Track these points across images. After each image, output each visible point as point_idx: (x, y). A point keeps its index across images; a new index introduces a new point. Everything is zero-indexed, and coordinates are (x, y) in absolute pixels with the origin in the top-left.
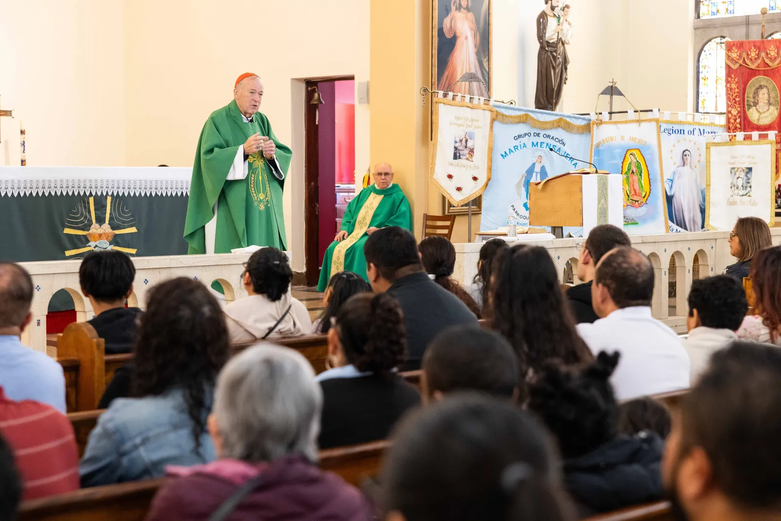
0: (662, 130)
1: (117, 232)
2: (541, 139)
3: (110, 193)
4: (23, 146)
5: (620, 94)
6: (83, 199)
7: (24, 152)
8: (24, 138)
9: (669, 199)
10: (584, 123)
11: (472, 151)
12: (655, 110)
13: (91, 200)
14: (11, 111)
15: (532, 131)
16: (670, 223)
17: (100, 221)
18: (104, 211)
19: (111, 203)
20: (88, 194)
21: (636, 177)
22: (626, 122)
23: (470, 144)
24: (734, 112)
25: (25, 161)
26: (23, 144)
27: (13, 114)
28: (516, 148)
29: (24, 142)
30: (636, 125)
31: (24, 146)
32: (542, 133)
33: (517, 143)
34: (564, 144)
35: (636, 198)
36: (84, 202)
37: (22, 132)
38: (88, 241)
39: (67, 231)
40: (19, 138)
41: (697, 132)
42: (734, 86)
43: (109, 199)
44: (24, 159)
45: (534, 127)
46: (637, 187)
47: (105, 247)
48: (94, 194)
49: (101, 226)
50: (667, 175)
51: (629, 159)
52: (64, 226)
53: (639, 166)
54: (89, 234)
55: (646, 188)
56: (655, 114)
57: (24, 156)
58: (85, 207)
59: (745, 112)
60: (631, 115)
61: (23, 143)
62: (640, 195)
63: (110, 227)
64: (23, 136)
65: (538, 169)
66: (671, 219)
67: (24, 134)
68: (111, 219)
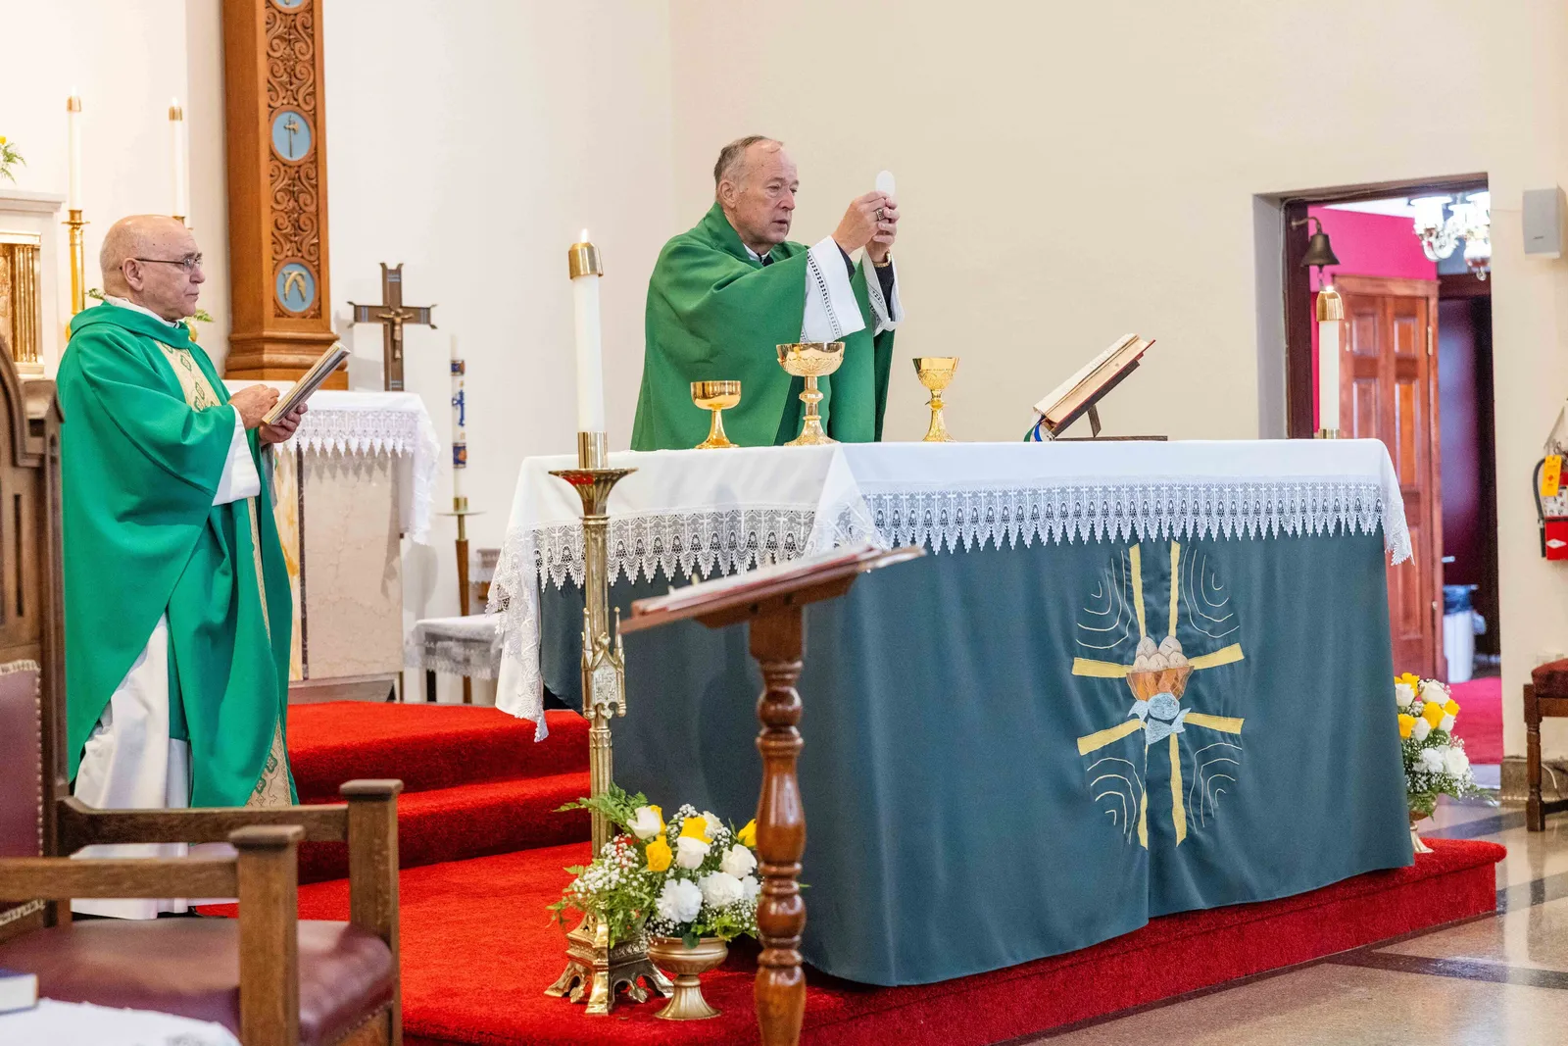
1: (1200, 663)
3: (1177, 533)
4: (459, 406)
6: (1113, 552)
7: (461, 424)
8: (462, 384)
13: (1135, 553)
14: (428, 309)
17: (1157, 626)
18: (1166, 593)
19: (1180, 564)
20: (1126, 536)
25: (464, 448)
26: (459, 402)
27: (435, 317)
29: (461, 394)
31: (462, 405)
36: (1118, 566)
37: (457, 368)
38: (1130, 699)
39: (1083, 667)
40: (448, 385)
43: (1176, 548)
44: (460, 442)
47: (1169, 718)
48: (1141, 536)
49: (1158, 644)
52: (1073, 652)
54: (1135, 675)
57: (463, 436)
58: (1120, 582)
61: (458, 398)
63: (1180, 648)
64: (459, 379)
67: (462, 373)
68: (1183, 617)
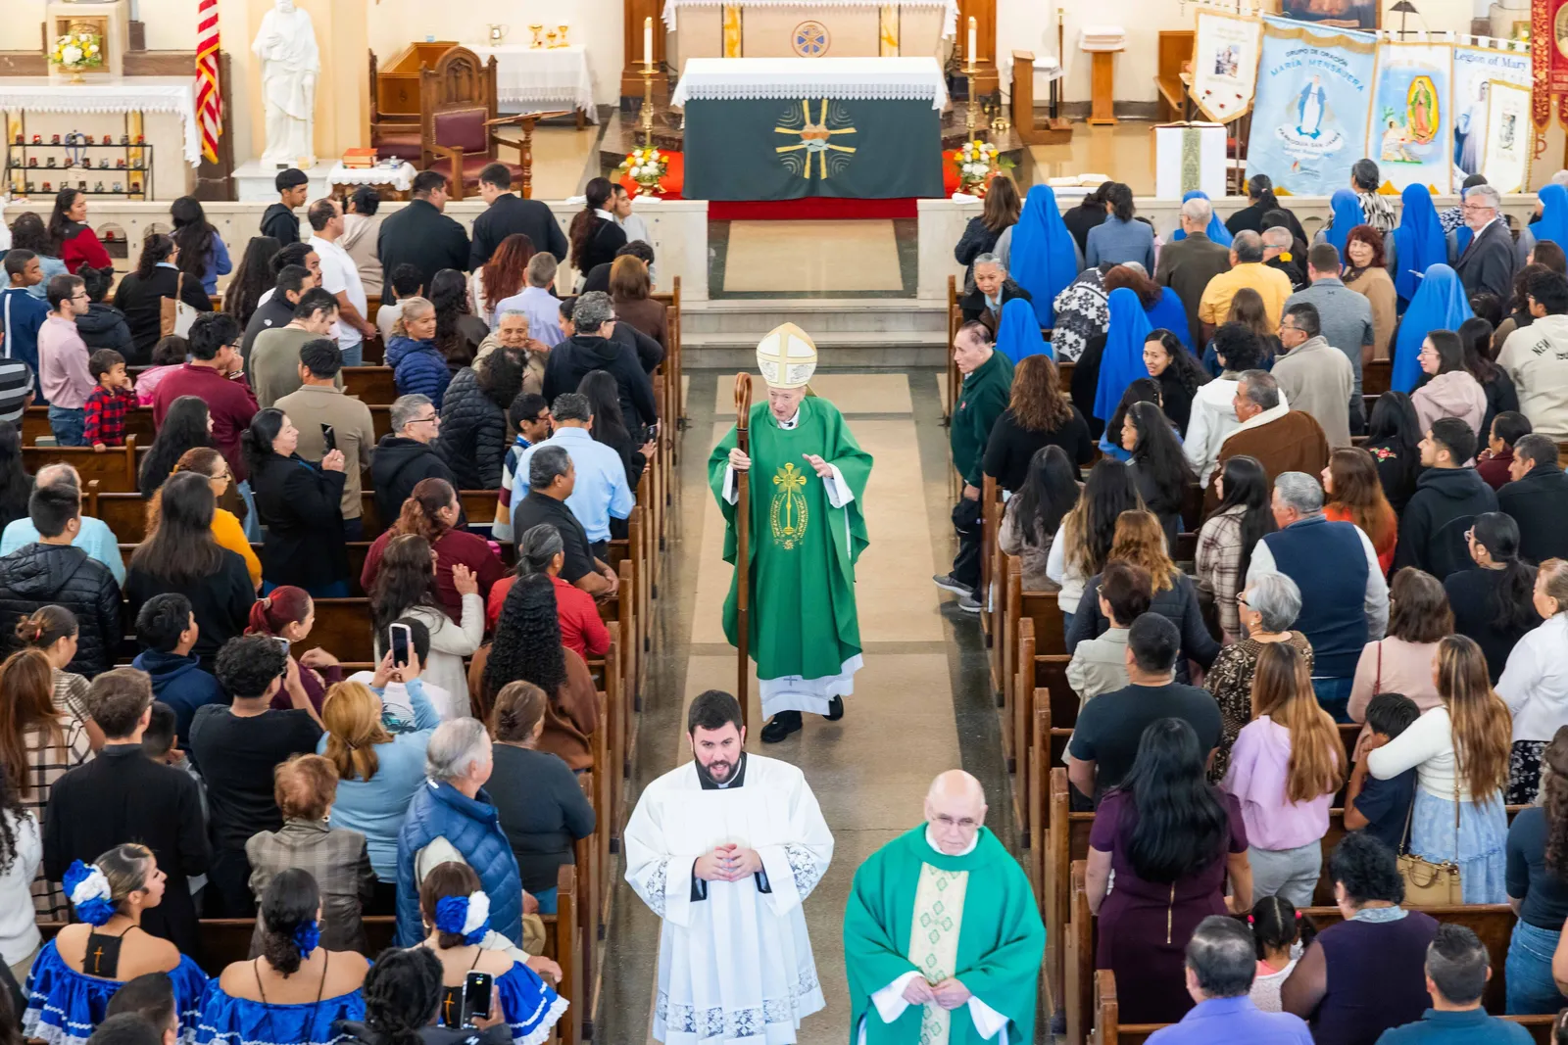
0: (1459, 55)
1: (834, 133)
2: (1319, 57)
3: (825, 97)
5: (1413, 10)
6: (796, 103)
9: (1460, 138)
10: (1370, 41)
11: (1235, 66)
12: (1450, 33)
13: (806, 103)
15: (1310, 47)
16: (1455, 167)
19: (827, 106)
20: (801, 97)
21: (1424, 109)
22: (1415, 44)
23: (1233, 58)
24: (1541, 41)
28: (1288, 65)
30: (1426, 48)
32: (1320, 50)
33: (1289, 59)
34: (1345, 64)
35: (1423, 133)
36: (797, 105)
39: (778, 130)
41: (1500, 61)
42: (1541, 11)
43: (825, 102)
45: (1309, 43)
46: (1424, 121)
47: (820, 146)
49: (815, 126)
50: (1463, 110)
51: (1417, 87)
52: (775, 126)
53: (1428, 97)
54: (802, 133)
55: (1434, 121)
56: (1450, 37)
58: (798, 109)
59: (1554, 44)
60: (1422, 37)
62: (1426, 130)
63: (826, 127)
65: (1315, 89)
66: (1458, 162)
68: (827, 120)
